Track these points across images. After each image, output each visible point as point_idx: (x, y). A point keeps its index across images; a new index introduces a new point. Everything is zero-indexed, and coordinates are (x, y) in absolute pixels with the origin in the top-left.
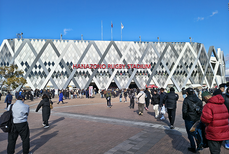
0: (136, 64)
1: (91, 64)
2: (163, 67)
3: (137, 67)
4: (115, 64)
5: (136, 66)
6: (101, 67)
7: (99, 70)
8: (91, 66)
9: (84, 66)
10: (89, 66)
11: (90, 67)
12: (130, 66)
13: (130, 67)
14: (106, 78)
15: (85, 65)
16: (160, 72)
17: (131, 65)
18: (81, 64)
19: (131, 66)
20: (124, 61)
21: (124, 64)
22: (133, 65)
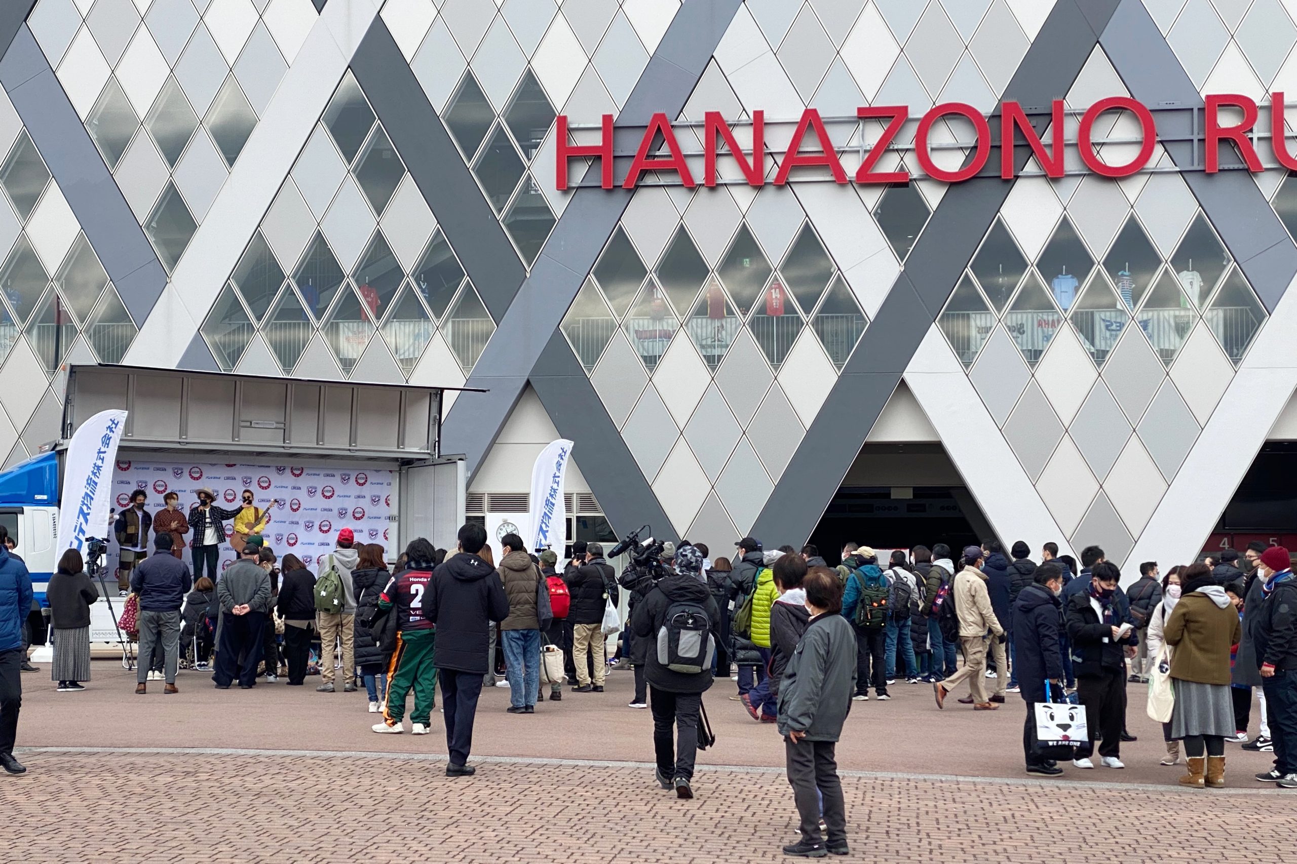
6: (1071, 162)
7: (1030, 215)
8: (874, 134)
9: (744, 139)
10: (838, 137)
11: (851, 166)
14: (1167, 356)
15: (759, 123)
18: (695, 112)
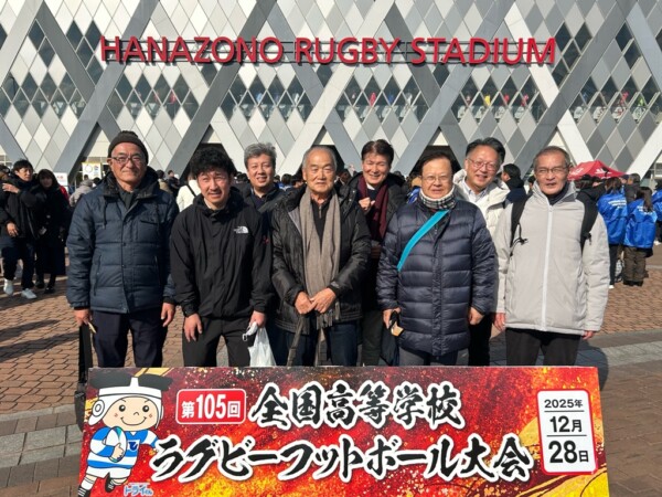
0: (464, 36)
1: (203, 36)
2: (632, 56)
3: (467, 58)
4: (339, 39)
5: (464, 48)
7: (247, 73)
8: (201, 47)
9: (161, 47)
10: (191, 47)
11: (193, 55)
12: (424, 48)
13: (430, 58)
14: (286, 119)
15: (166, 42)
16: (610, 87)
17: (431, 42)
18: (145, 37)
19: (432, 49)
20: (393, 17)
21: (389, 38)
22: (442, 42)
